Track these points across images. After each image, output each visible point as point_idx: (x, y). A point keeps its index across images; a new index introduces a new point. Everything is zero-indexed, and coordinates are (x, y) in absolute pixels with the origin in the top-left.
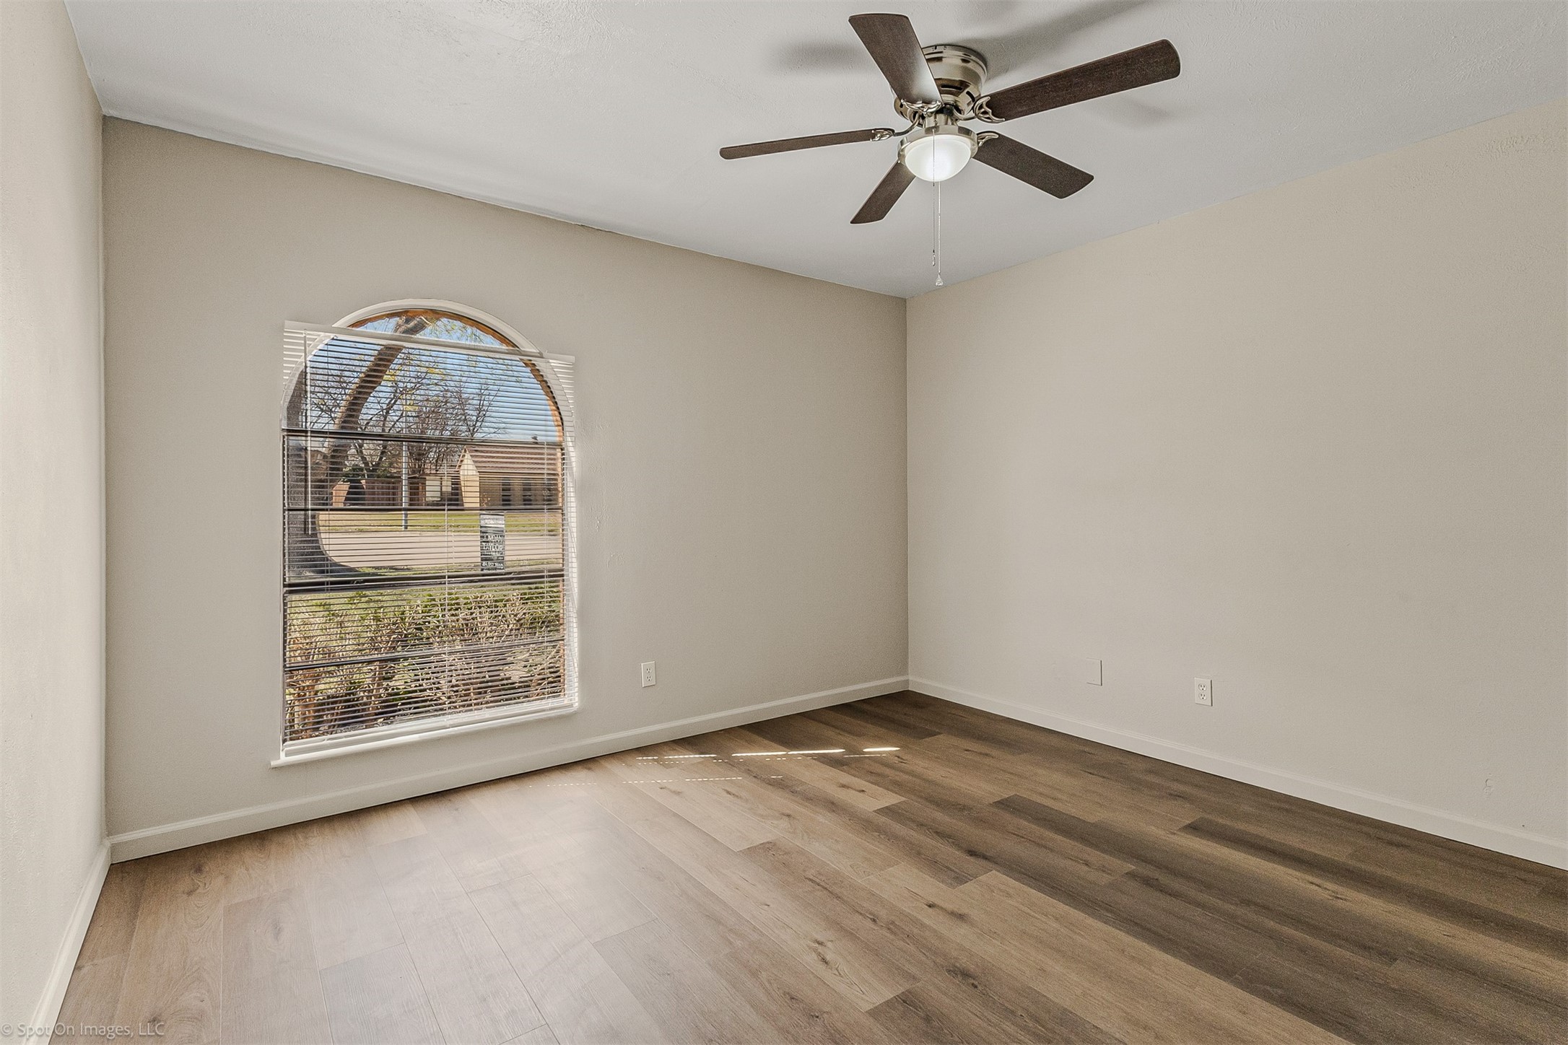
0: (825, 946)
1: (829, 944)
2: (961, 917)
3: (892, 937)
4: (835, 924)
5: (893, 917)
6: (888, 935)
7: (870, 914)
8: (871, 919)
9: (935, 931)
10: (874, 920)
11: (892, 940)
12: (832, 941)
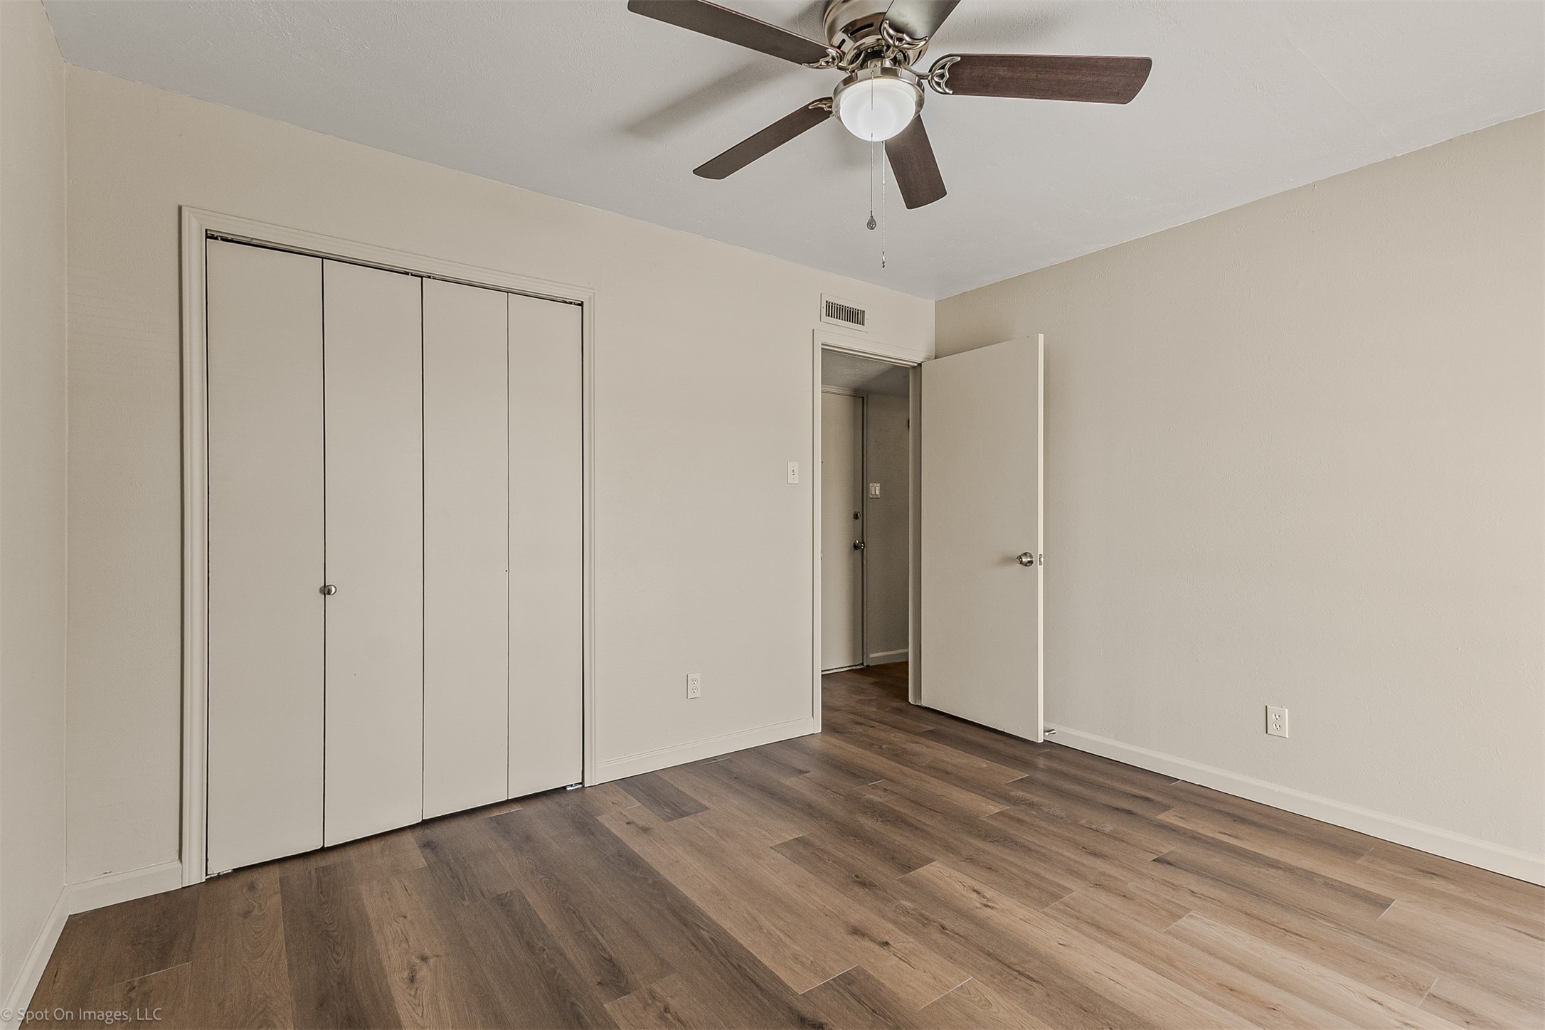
0: (982, 904)
1: (979, 905)
2: (856, 931)
3: (923, 912)
4: (981, 924)
5: (924, 931)
6: (927, 914)
7: (948, 934)
8: (946, 929)
9: (883, 917)
10: (943, 928)
11: (922, 909)
12: (977, 908)
